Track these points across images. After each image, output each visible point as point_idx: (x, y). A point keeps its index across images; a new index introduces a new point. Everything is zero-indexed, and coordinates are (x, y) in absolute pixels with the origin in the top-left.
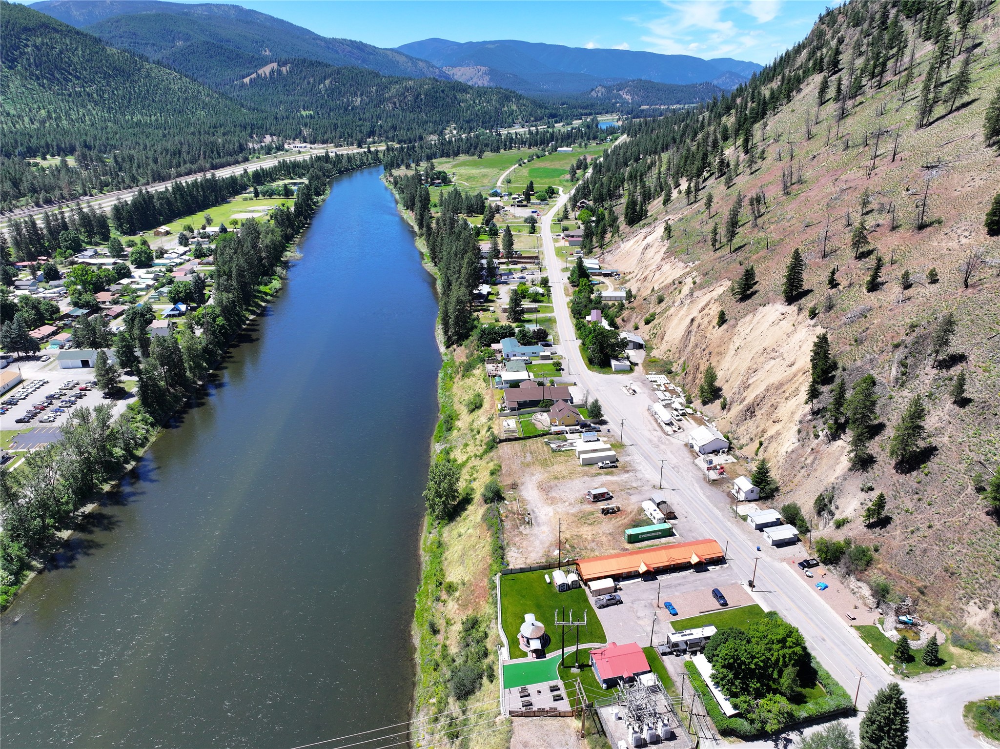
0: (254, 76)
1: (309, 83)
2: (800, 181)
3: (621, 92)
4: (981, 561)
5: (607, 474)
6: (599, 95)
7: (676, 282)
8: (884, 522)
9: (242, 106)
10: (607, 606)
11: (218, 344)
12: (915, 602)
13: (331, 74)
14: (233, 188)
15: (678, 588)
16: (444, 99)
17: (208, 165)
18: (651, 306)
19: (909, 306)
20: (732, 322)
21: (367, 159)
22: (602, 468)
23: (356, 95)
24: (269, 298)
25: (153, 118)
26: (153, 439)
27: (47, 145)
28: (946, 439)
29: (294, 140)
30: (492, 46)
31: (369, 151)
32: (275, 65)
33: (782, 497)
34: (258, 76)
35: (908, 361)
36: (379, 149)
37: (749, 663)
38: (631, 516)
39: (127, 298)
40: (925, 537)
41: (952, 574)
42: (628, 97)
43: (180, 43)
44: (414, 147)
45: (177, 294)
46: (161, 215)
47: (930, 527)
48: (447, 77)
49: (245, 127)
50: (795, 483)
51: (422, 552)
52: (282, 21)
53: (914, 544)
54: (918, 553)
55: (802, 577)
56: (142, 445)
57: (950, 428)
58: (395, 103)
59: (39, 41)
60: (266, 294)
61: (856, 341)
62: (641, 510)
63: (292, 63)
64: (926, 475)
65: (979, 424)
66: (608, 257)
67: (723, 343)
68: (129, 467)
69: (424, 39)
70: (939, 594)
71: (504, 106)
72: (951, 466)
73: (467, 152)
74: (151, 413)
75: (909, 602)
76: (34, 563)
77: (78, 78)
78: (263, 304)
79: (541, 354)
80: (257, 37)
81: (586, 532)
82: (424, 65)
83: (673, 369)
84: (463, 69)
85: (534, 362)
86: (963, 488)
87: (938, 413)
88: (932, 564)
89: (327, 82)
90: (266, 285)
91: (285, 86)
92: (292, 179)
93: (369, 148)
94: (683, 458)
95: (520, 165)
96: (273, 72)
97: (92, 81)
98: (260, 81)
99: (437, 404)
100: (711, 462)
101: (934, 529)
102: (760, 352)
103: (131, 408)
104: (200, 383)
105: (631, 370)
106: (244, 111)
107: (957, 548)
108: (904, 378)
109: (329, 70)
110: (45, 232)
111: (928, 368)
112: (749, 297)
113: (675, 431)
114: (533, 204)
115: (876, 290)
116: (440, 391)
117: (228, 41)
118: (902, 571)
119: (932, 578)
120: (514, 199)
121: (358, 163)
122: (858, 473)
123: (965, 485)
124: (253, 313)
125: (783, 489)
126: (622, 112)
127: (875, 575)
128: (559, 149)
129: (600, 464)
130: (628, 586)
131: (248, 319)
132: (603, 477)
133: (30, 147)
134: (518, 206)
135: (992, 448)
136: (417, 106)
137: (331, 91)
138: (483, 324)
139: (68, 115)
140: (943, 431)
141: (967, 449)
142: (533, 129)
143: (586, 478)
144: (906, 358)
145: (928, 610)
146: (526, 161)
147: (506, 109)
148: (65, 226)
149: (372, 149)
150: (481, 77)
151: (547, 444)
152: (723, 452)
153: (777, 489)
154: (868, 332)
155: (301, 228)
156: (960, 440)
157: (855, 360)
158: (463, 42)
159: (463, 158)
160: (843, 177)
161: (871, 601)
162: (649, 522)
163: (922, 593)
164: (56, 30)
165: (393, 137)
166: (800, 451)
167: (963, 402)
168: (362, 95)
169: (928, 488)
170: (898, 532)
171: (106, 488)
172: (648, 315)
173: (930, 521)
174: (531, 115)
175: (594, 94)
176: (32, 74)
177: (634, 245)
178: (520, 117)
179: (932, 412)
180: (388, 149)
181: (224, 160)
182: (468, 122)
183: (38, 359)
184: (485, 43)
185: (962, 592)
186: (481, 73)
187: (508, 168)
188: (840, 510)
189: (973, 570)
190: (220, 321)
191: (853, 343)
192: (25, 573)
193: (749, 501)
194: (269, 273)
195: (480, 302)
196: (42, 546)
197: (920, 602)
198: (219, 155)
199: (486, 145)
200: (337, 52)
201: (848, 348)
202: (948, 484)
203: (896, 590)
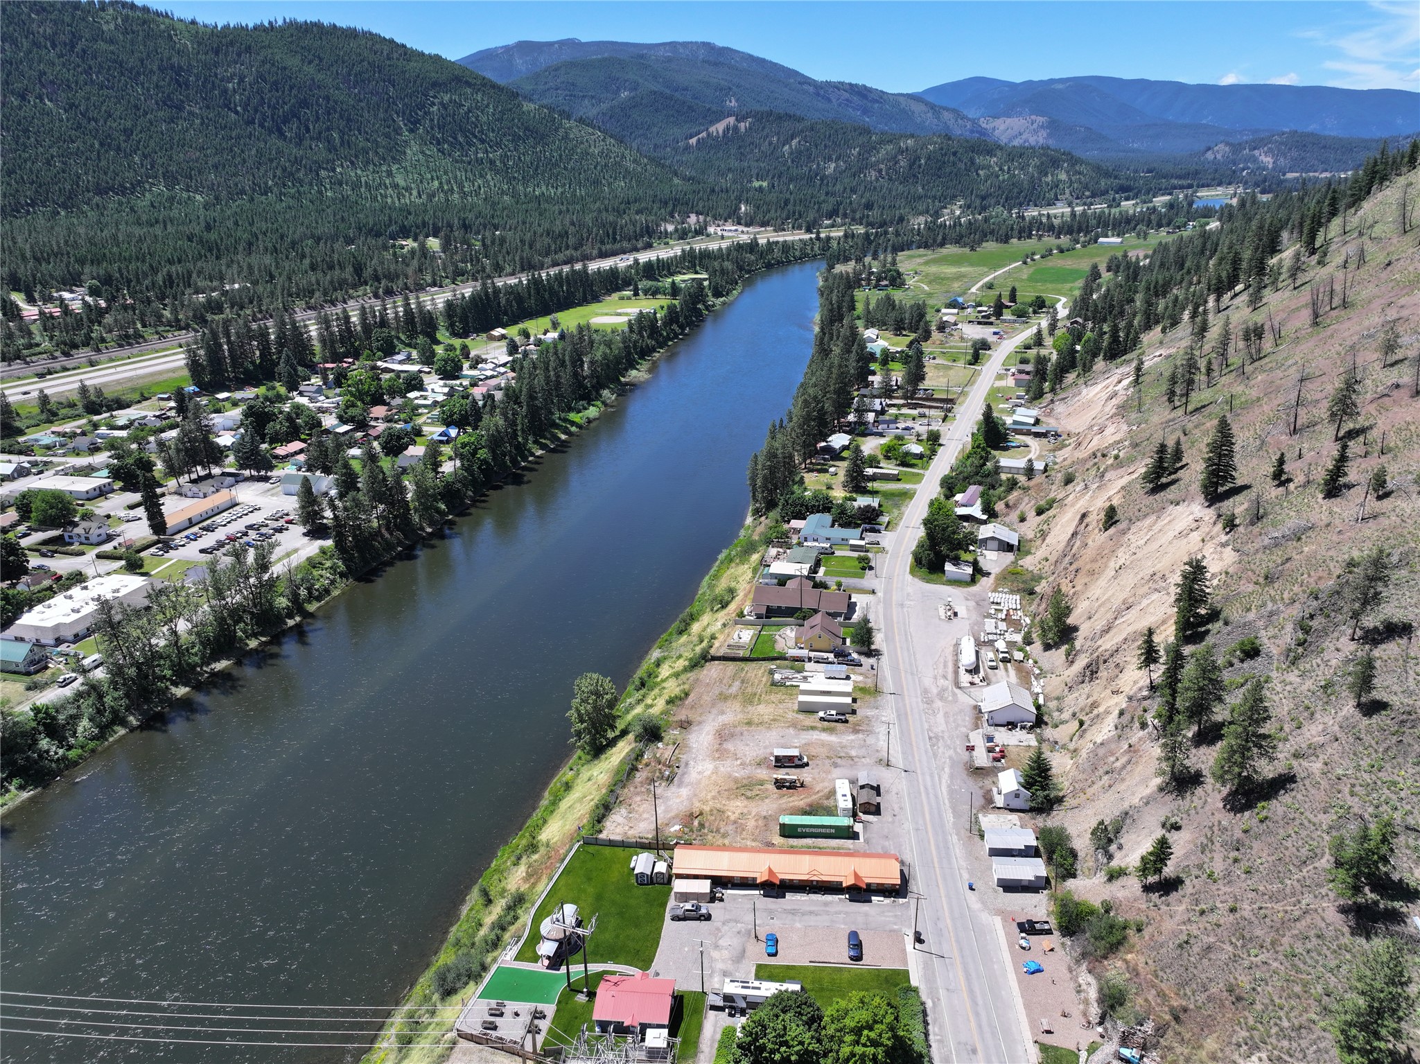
0: (704, 134)
1: (770, 143)
2: (1345, 304)
3: (1256, 152)
4: (1298, 989)
5: (824, 730)
6: (1219, 157)
7: (1099, 454)
8: (1169, 886)
9: (676, 174)
10: (685, 919)
11: (474, 483)
12: (1161, 1030)
13: (802, 131)
14: (611, 283)
15: (806, 917)
16: (954, 164)
17: (595, 252)
18: (1054, 487)
19: (1370, 529)
20: (1122, 526)
21: (812, 249)
22: (822, 719)
23: (830, 159)
24: (573, 429)
25: (560, 190)
26: (336, 593)
27: (424, 224)
28: (1316, 766)
29: (726, 221)
30: (1060, 86)
31: (818, 238)
32: (732, 120)
33: (1062, 813)
34: (708, 135)
35: (1314, 624)
36: (832, 234)
37: (772, 1052)
38: (814, 797)
39: (403, 416)
40: (1219, 926)
41: (1239, 999)
42: (1267, 160)
43: (624, 95)
44: (886, 233)
45: (451, 416)
46: (506, 313)
47: (1233, 910)
48: (983, 132)
49: (666, 203)
50: (1088, 795)
51: (546, 794)
52: (763, 61)
53: (1196, 932)
54: (1196, 949)
55: (1011, 946)
56: (318, 599)
57: (1332, 750)
58: (880, 171)
59: (446, 98)
60: (573, 423)
61: (1266, 578)
62: (832, 793)
63: (754, 117)
64: (1261, 821)
65: (1387, 750)
66: (1059, 408)
67: (1102, 556)
68: (291, 623)
69: (961, 78)
70: (1207, 1026)
71: (1046, 175)
72: (1307, 814)
73: (958, 241)
74: (345, 561)
75: (1149, 1027)
76: (131, 718)
77: (483, 141)
78: (563, 437)
79: (852, 542)
80: (723, 82)
81: (736, 807)
82: (951, 116)
83: (1038, 589)
84: (1009, 121)
85: (838, 553)
86: (1314, 855)
87: (1326, 720)
88: (1212, 973)
89: (794, 142)
90: (579, 411)
91: (740, 147)
92: (696, 273)
93: (818, 233)
94: (957, 726)
95: (1025, 263)
96: (728, 129)
97: (499, 145)
98: (710, 141)
99: (695, 593)
100: (990, 739)
101: (1238, 915)
102: (1147, 578)
103: (323, 551)
104: (429, 530)
105: (973, 581)
106: (676, 181)
107: (1262, 957)
108: (1300, 650)
109: (800, 126)
110: (359, 328)
111: (1345, 640)
112: (1164, 487)
113: (972, 684)
114: (1005, 321)
115: (1335, 496)
116: (707, 578)
117: (686, 89)
118: (1161, 974)
119: (1201, 998)
120: (980, 312)
121: (797, 254)
122: (1169, 797)
123: (1318, 851)
124: (543, 447)
125: (1069, 802)
126: (1246, 183)
127: (1115, 969)
128: (1101, 240)
129: (821, 714)
130: (734, 897)
131: (533, 454)
132: (817, 732)
133: (404, 226)
134: (979, 323)
135: (1394, 797)
136: (911, 175)
137: (797, 155)
138: (805, 489)
139: (461, 187)
140: (1319, 751)
141: (1346, 790)
142: (1079, 209)
143: (791, 731)
144: (1312, 617)
145: (1179, 1050)
146: (1037, 257)
147: (1050, 178)
148: (384, 323)
149: (823, 235)
150: (1036, 132)
151: (772, 672)
152: (1023, 728)
153: (1060, 800)
154: (1288, 565)
155: (671, 340)
156: (1340, 772)
157: (1249, 610)
158: (1018, 81)
159: (950, 250)
160: (1403, 301)
161: (1095, 1011)
162: (831, 812)
163: (1177, 1019)
164: (468, 84)
165: (861, 219)
166: (1113, 746)
167: (1373, 708)
168: (838, 159)
169: (1256, 845)
170: (1182, 908)
171: (253, 644)
172: (1042, 503)
173: (1236, 900)
174: (1087, 188)
175: (1210, 155)
176: (433, 137)
177: (1101, 391)
178: (1067, 191)
179: (1317, 716)
180: (846, 236)
181: (617, 246)
182: (983, 198)
183: (266, 479)
184: (1052, 81)
185: (1245, 1034)
186: (1035, 126)
187: (1005, 266)
188: (1124, 852)
189: (1277, 1001)
190: (483, 454)
191: (1261, 580)
192: (115, 728)
193: (1012, 810)
194: (589, 397)
195: (825, 459)
196: (148, 700)
197: (1170, 1033)
198: (615, 239)
199: (992, 232)
200: (829, 100)
201: (1251, 587)
202: (1289, 844)
203: (1137, 1003)
